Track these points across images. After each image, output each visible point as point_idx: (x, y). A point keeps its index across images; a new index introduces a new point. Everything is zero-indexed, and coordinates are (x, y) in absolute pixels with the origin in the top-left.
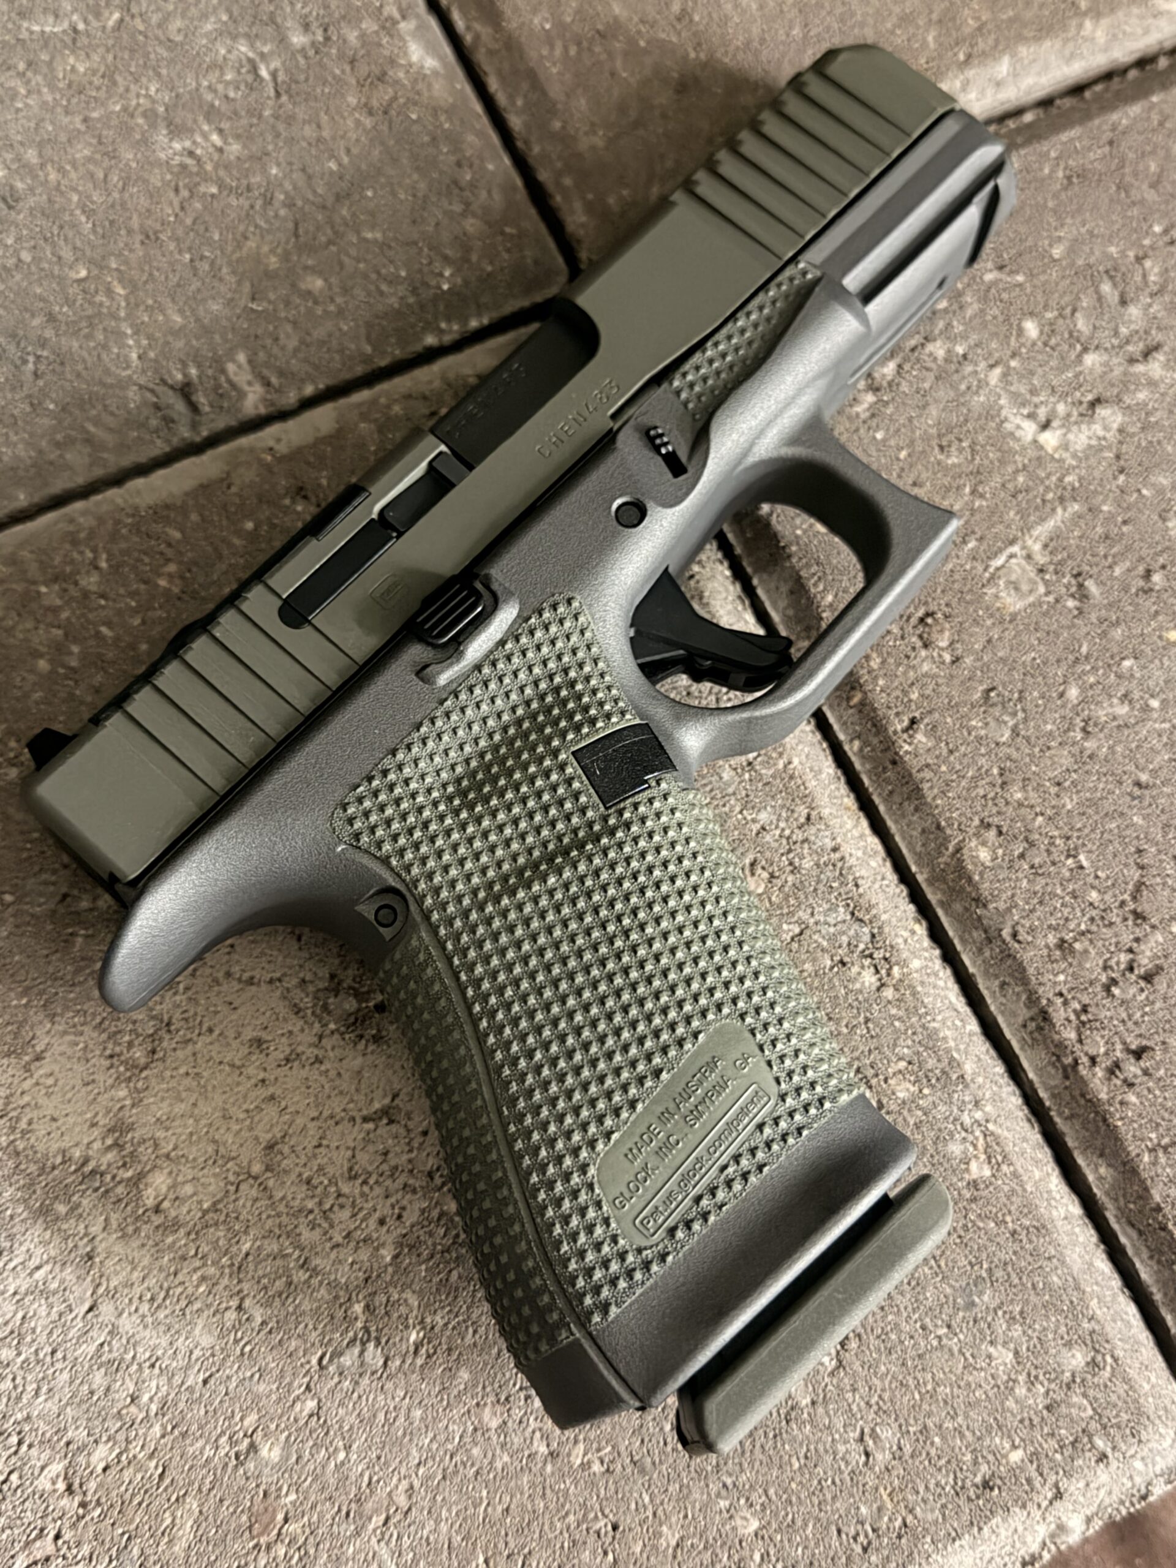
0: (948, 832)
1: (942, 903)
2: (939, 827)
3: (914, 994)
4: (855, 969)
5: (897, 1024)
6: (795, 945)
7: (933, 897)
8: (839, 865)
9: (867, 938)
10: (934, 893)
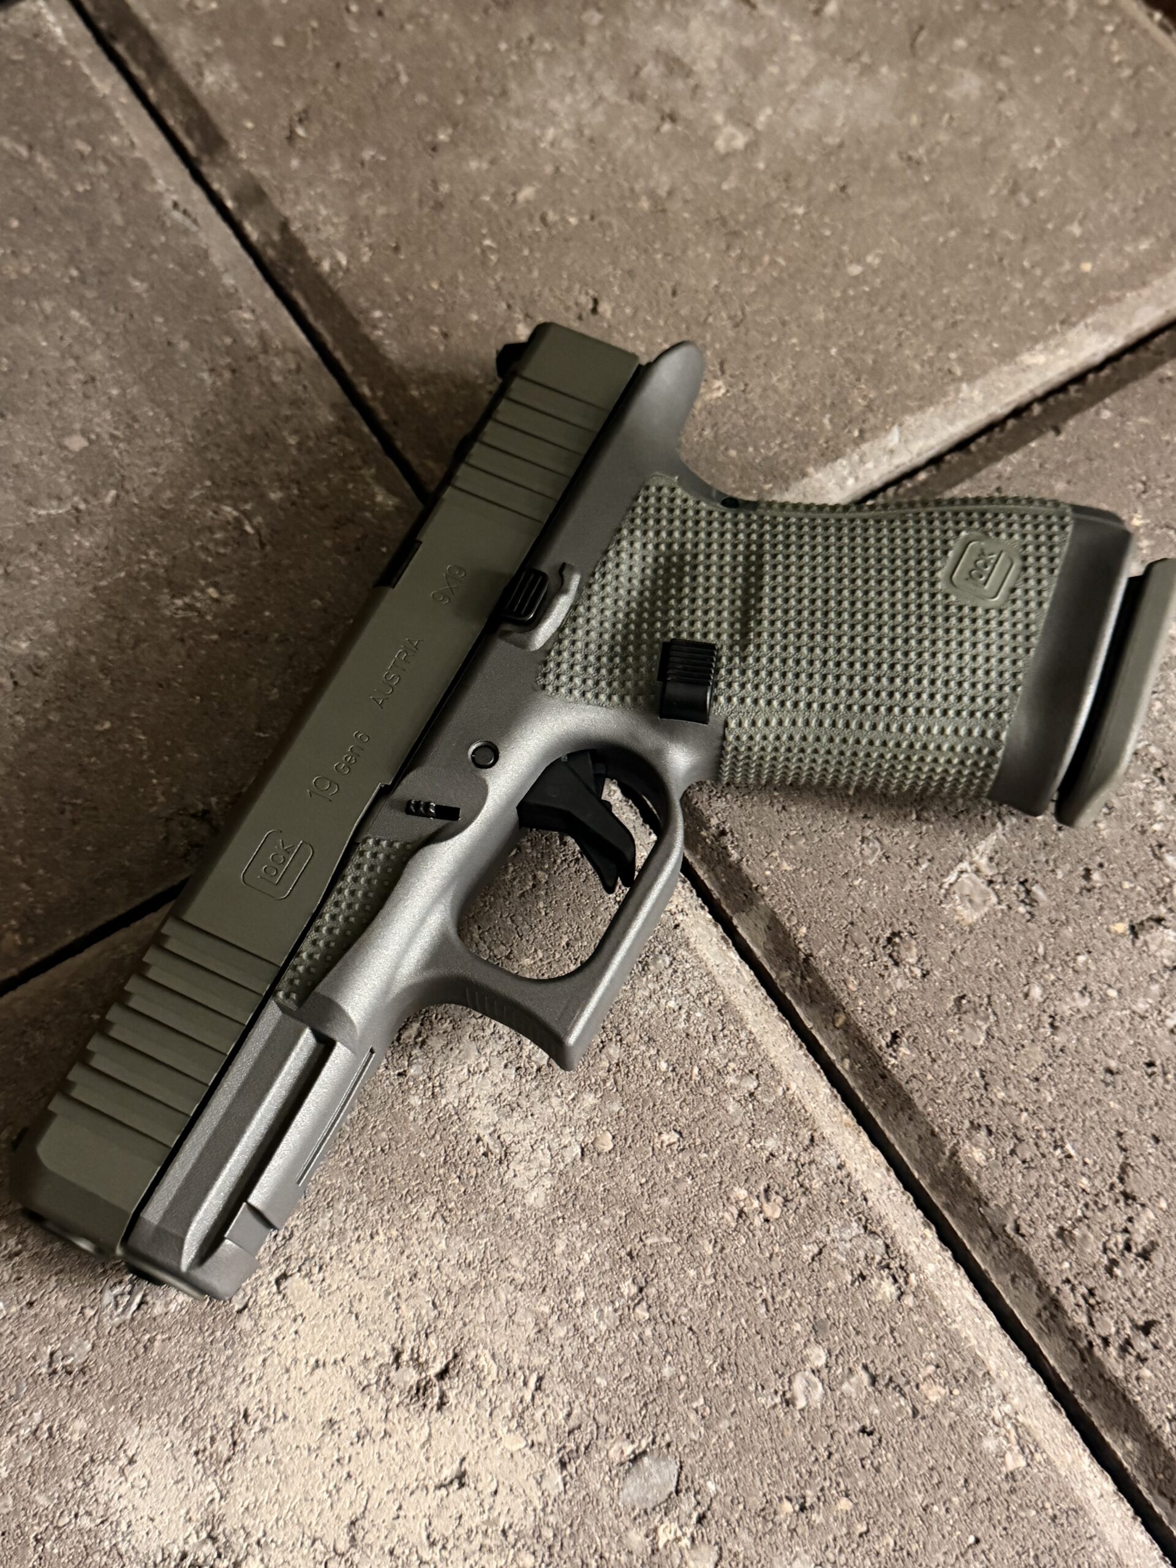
0: (943, 1137)
1: (947, 1206)
2: (933, 1133)
3: (933, 1298)
4: (875, 1281)
5: (921, 1330)
6: (816, 1265)
7: (937, 1200)
8: (846, 1181)
9: (882, 1249)
10: (939, 1197)
